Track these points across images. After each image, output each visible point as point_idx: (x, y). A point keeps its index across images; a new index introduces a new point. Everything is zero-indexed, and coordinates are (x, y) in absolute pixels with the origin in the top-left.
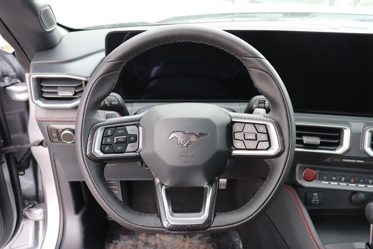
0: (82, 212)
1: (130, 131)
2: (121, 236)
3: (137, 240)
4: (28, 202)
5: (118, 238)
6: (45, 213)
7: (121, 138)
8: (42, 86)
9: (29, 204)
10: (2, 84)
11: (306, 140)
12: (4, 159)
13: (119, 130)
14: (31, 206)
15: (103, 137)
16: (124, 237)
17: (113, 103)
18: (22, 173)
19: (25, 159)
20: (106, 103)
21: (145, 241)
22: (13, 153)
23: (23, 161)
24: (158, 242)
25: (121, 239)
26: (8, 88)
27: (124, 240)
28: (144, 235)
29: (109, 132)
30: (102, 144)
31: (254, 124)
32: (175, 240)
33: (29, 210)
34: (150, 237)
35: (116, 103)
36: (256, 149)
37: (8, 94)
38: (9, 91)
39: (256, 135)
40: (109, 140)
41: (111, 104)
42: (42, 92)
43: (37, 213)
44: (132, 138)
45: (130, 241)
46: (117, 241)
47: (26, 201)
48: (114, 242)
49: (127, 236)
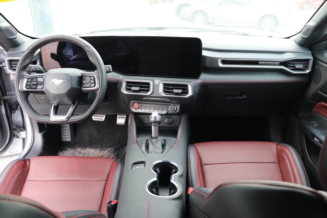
0: (43, 132)
1: (39, 80)
2: (68, 149)
3: (76, 151)
4: (18, 128)
5: (66, 150)
6: (26, 134)
7: (35, 83)
8: (12, 64)
9: (19, 129)
10: (1, 66)
11: (133, 88)
12: (3, 103)
13: (34, 79)
14: (19, 130)
15: (27, 82)
16: (69, 150)
17: (37, 70)
18: (14, 112)
19: (15, 104)
20: (34, 69)
21: (80, 152)
22: (7, 100)
23: (14, 106)
24: (86, 152)
25: (68, 150)
26: (4, 67)
27: (69, 151)
28: (80, 149)
29: (30, 80)
30: (26, 85)
31: (90, 76)
32: (95, 151)
33: (18, 132)
34: (83, 150)
35: (39, 69)
36: (90, 87)
37: (5, 70)
38: (5, 69)
39: (90, 81)
40: (29, 83)
41: (36, 70)
42: (12, 67)
43: (22, 134)
44: (40, 83)
45: (71, 151)
46: (65, 151)
47: (17, 127)
48: (63, 151)
49: (71, 149)
